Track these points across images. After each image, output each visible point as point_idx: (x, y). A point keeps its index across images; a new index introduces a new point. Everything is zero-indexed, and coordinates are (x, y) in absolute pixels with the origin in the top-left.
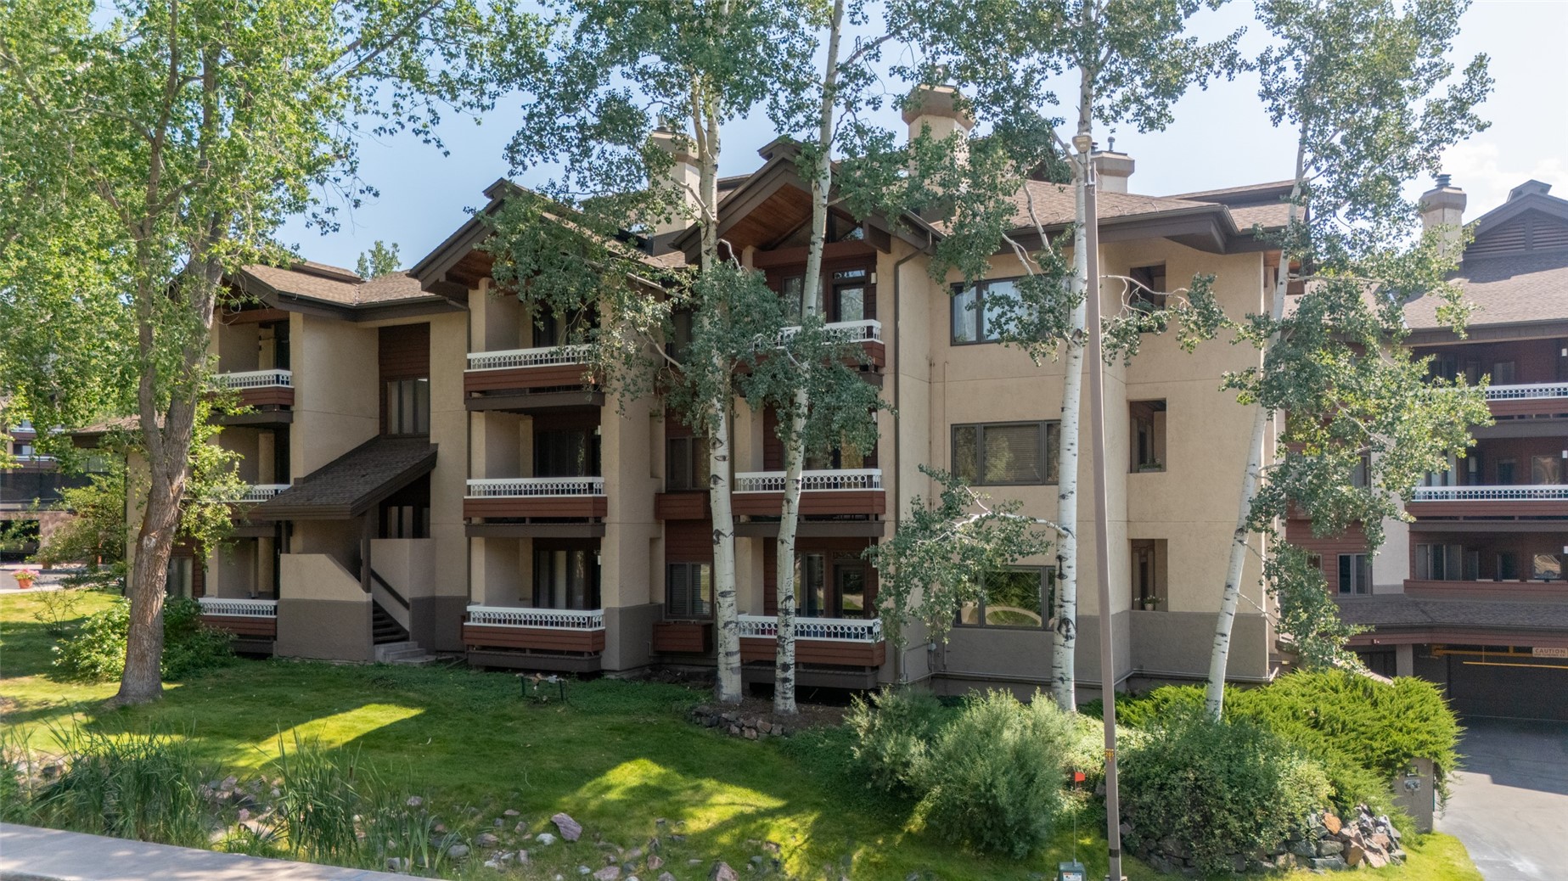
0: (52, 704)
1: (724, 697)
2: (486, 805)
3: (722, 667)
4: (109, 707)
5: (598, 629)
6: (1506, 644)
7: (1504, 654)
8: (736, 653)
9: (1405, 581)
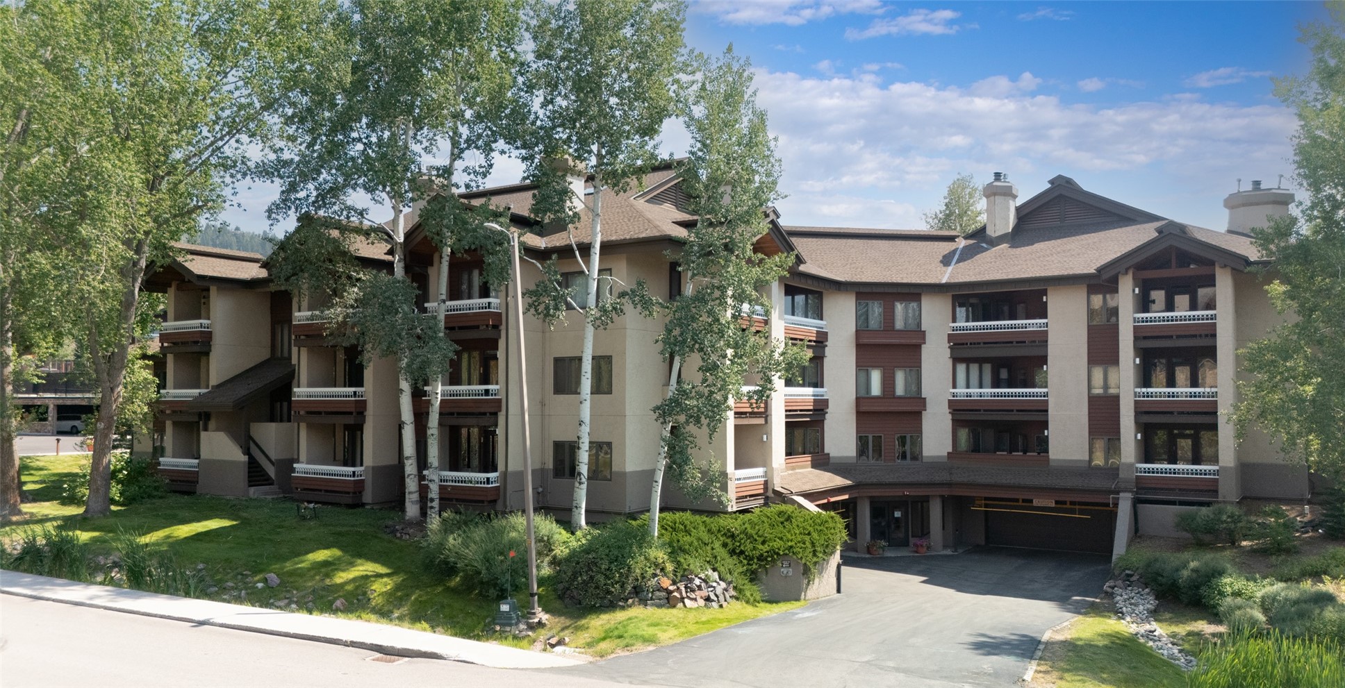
0: (50, 516)
1: (407, 518)
2: (236, 569)
3: (407, 500)
4: (78, 518)
5: (360, 478)
6: (1017, 497)
7: (1015, 504)
8: (415, 492)
9: (948, 453)
